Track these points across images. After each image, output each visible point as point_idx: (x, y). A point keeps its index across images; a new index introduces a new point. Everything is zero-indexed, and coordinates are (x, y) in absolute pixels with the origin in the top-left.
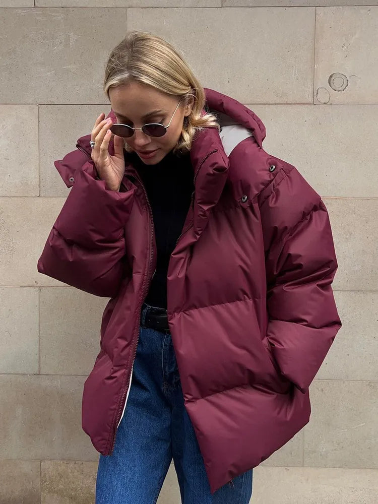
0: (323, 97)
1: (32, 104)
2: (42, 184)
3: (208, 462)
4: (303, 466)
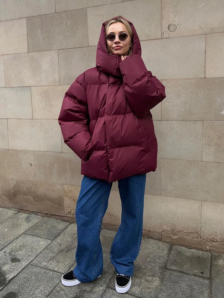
1: (56, 50)
2: (60, 80)
4: (161, 196)
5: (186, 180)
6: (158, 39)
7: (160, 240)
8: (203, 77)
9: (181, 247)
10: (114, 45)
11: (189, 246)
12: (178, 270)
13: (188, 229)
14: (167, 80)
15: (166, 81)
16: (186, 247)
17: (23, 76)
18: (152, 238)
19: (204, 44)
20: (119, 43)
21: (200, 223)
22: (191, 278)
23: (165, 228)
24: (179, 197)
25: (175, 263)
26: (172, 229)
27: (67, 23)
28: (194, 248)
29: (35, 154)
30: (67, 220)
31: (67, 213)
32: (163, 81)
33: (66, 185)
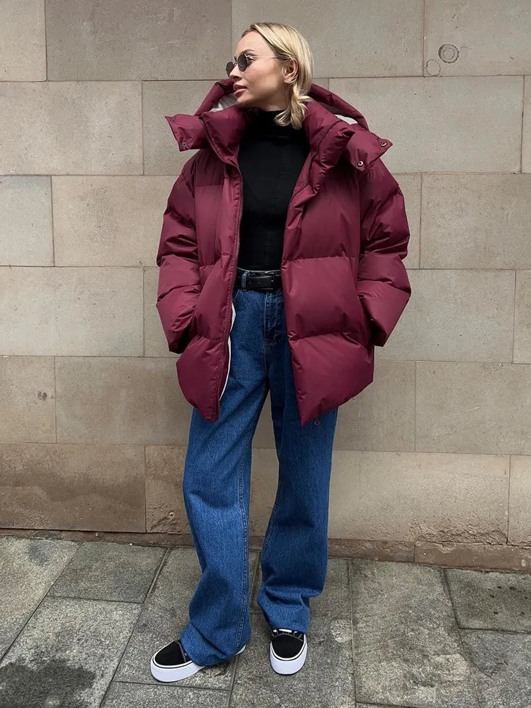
0: (433, 70)
1: (135, 80)
2: (145, 162)
3: (303, 395)
4: (414, 452)
5: (475, 408)
6: (414, 76)
7: (411, 561)
8: (516, 169)
9: (464, 571)
11: (481, 566)
12: (490, 626)
13: (478, 525)
14: (433, 173)
15: (432, 176)
16: (475, 571)
17: (27, 144)
18: (392, 559)
19: (520, 97)
21: (506, 508)
22: (526, 640)
23: (425, 529)
24: (459, 450)
25: (473, 612)
26: (442, 531)
27: (171, 15)
28: (494, 570)
29: (58, 365)
30: (155, 541)
31: (155, 522)
32: (425, 178)
33: (154, 447)
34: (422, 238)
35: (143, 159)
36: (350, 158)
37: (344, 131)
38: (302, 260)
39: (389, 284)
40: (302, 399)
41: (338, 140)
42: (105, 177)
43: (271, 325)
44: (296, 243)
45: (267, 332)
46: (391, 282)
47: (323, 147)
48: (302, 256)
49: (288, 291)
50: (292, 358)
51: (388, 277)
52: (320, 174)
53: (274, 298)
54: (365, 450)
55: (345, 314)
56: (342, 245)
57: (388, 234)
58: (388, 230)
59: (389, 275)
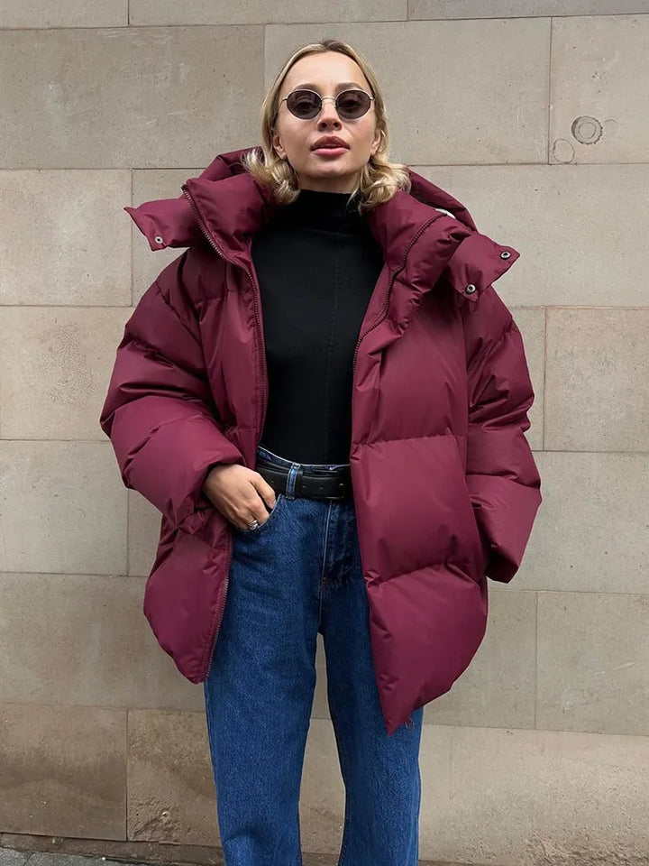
0: (563, 153)
1: (123, 169)
3: (392, 682)
4: (534, 729)
5: (629, 664)
6: (534, 164)
10: (316, 137)
13: (632, 845)
14: (564, 307)
15: (562, 311)
20: (337, 125)
23: (550, 850)
24: (602, 729)
26: (576, 853)
27: (176, 74)
30: (141, 854)
31: (140, 826)
32: (551, 313)
33: (140, 712)
34: (547, 405)
35: (132, 283)
36: (453, 279)
37: (453, 231)
38: (383, 443)
39: (514, 480)
40: (389, 689)
41: (440, 246)
42: (75, 309)
43: (335, 557)
44: (375, 414)
45: (327, 569)
46: (514, 477)
47: (414, 258)
48: (383, 437)
49: (365, 498)
50: (371, 618)
51: (512, 469)
52: (410, 301)
53: (341, 513)
54: (460, 725)
55: (454, 538)
56: (446, 418)
57: (504, 394)
58: (504, 386)
59: (512, 464)
